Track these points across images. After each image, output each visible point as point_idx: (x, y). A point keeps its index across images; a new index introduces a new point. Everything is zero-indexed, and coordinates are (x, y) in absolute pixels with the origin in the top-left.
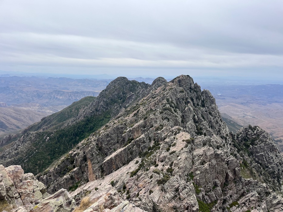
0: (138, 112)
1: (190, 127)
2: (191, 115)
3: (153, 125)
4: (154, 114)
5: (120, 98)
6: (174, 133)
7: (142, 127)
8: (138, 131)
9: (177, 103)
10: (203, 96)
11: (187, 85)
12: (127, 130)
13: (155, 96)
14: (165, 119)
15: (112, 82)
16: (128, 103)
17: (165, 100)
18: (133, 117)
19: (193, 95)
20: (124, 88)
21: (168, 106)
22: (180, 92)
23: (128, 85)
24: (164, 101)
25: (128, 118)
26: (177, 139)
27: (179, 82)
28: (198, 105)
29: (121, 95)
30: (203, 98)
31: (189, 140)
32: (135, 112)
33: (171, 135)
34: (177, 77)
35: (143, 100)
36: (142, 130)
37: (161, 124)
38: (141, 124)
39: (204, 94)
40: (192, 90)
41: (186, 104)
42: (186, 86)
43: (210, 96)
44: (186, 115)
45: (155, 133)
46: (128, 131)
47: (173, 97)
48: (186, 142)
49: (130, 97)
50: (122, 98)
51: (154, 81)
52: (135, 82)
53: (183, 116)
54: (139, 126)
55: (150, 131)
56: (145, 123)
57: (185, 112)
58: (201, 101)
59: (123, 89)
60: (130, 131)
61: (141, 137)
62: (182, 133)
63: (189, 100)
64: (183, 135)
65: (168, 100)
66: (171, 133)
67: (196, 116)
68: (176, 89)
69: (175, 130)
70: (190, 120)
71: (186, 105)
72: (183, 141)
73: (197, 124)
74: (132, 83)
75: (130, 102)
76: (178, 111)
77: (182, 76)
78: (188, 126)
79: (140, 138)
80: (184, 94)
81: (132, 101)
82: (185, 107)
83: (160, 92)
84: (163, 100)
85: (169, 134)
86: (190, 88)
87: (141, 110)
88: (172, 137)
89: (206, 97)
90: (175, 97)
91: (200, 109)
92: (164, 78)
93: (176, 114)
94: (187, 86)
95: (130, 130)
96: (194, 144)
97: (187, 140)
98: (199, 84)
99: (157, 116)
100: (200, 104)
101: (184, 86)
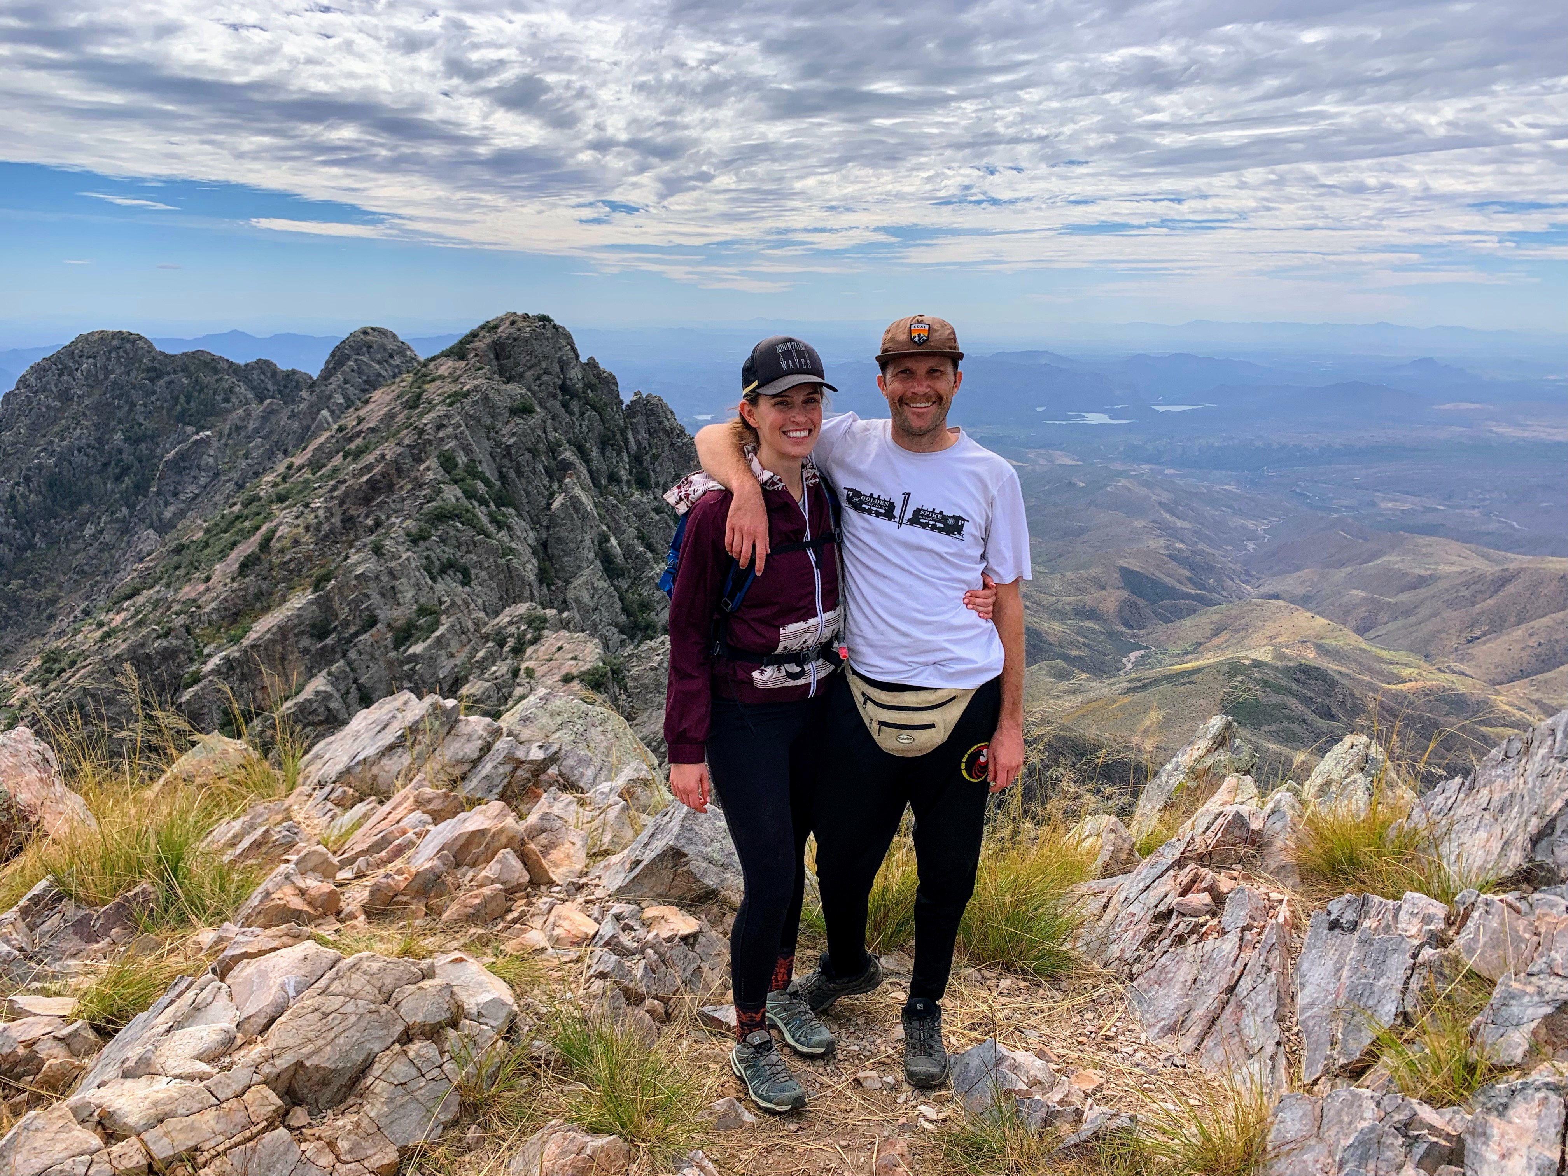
0: (265, 545)
1: (591, 604)
2: (587, 537)
3: (378, 612)
4: (377, 550)
5: (112, 470)
6: (511, 642)
7: (303, 633)
8: (283, 659)
9: (502, 477)
10: (636, 432)
11: (546, 372)
12: (205, 663)
13: (359, 441)
14: (443, 571)
15: (39, 370)
16: (176, 494)
17: (432, 462)
18: (233, 580)
19: (581, 427)
20: (133, 405)
21: (452, 494)
22: (514, 412)
23: (162, 382)
24: (428, 469)
25: (202, 587)
26: (530, 673)
27: (497, 357)
28: (614, 478)
29: (120, 451)
30: (638, 443)
31: (596, 669)
32: (248, 547)
33: (491, 658)
34: (482, 328)
35: (290, 467)
36: (305, 651)
37: (423, 601)
38: (298, 616)
39: (639, 419)
40: (574, 395)
41: (551, 481)
42: (539, 377)
43: (673, 429)
44: (560, 540)
45: (390, 664)
46: (217, 671)
47: (478, 442)
48: (582, 681)
49: (182, 456)
50: (126, 470)
51: (333, 355)
52: (206, 363)
53: (545, 546)
54: (283, 632)
55: (360, 653)
56: (324, 603)
57: (553, 523)
58: (627, 460)
59: (131, 410)
60: (232, 668)
61: (307, 693)
62: (552, 639)
63: (568, 455)
64: (560, 648)
65: (448, 463)
66: (491, 644)
67: (614, 541)
68: (486, 398)
69: (512, 629)
70: (584, 565)
71: (555, 486)
72: (567, 679)
73: (624, 584)
74: (185, 369)
75: (191, 489)
76: (516, 522)
77: (513, 319)
78: (576, 600)
79: (301, 698)
80: (535, 420)
81: (203, 480)
82: (552, 496)
83: (390, 416)
84: (420, 461)
85: (481, 654)
86: (564, 388)
87: (283, 530)
88: (501, 668)
89: (652, 433)
90: (487, 444)
91: (624, 498)
92: (394, 336)
93: (507, 539)
94: (545, 378)
95: (227, 660)
96: (626, 690)
97: (587, 673)
98: (605, 365)
99: (394, 558)
100: (624, 475)
101: (529, 374)
